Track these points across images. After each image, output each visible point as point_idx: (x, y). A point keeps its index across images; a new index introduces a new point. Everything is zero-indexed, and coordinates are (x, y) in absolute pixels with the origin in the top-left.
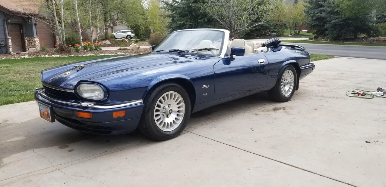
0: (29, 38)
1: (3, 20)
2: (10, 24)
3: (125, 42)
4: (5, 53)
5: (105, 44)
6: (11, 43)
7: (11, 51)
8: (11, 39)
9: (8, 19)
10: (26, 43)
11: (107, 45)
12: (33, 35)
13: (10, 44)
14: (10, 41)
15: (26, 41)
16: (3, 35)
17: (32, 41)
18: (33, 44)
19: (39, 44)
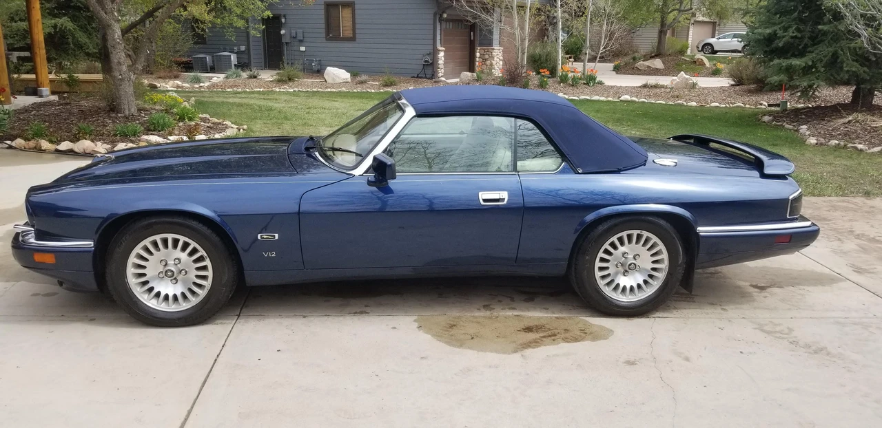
0: (484, 50)
1: (435, 14)
2: (447, 20)
3: (700, 65)
4: (429, 79)
5: (648, 67)
6: (443, 58)
7: (440, 75)
8: (445, 52)
9: (443, 12)
10: (477, 59)
11: (653, 70)
12: (490, 44)
13: (441, 62)
14: (441, 54)
15: (478, 55)
16: (431, 42)
17: (487, 57)
18: (488, 63)
19: (501, 63)
